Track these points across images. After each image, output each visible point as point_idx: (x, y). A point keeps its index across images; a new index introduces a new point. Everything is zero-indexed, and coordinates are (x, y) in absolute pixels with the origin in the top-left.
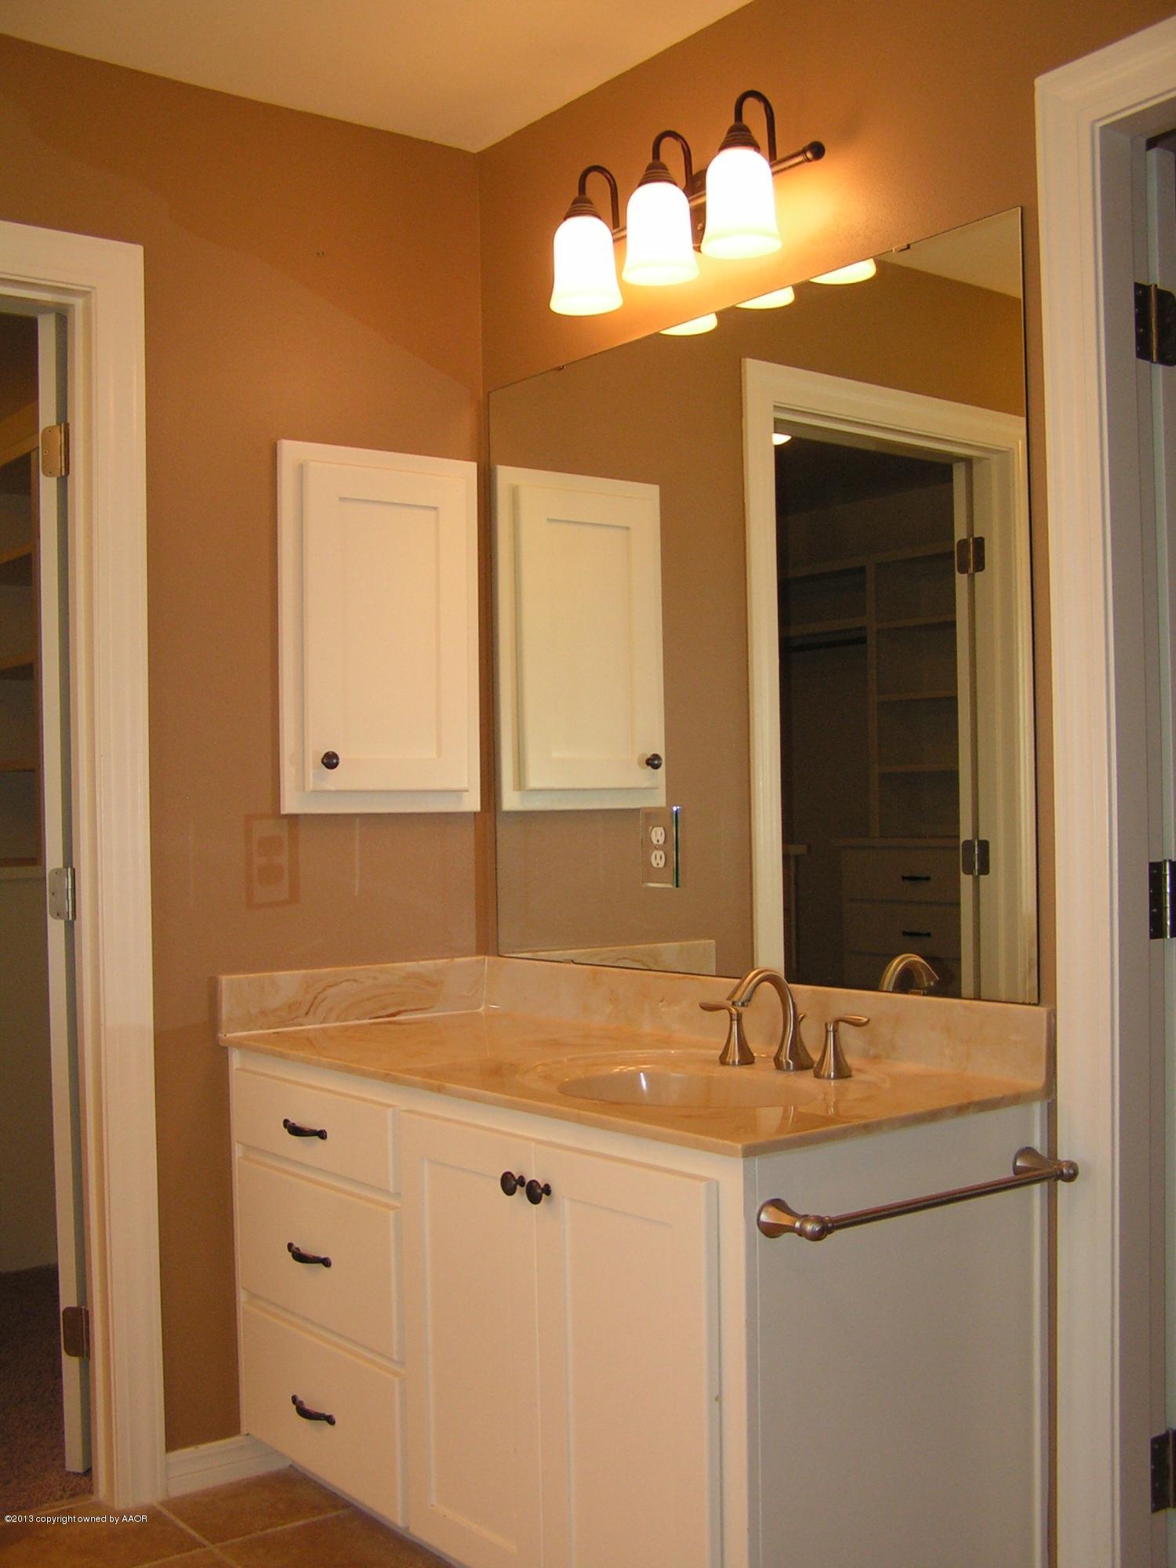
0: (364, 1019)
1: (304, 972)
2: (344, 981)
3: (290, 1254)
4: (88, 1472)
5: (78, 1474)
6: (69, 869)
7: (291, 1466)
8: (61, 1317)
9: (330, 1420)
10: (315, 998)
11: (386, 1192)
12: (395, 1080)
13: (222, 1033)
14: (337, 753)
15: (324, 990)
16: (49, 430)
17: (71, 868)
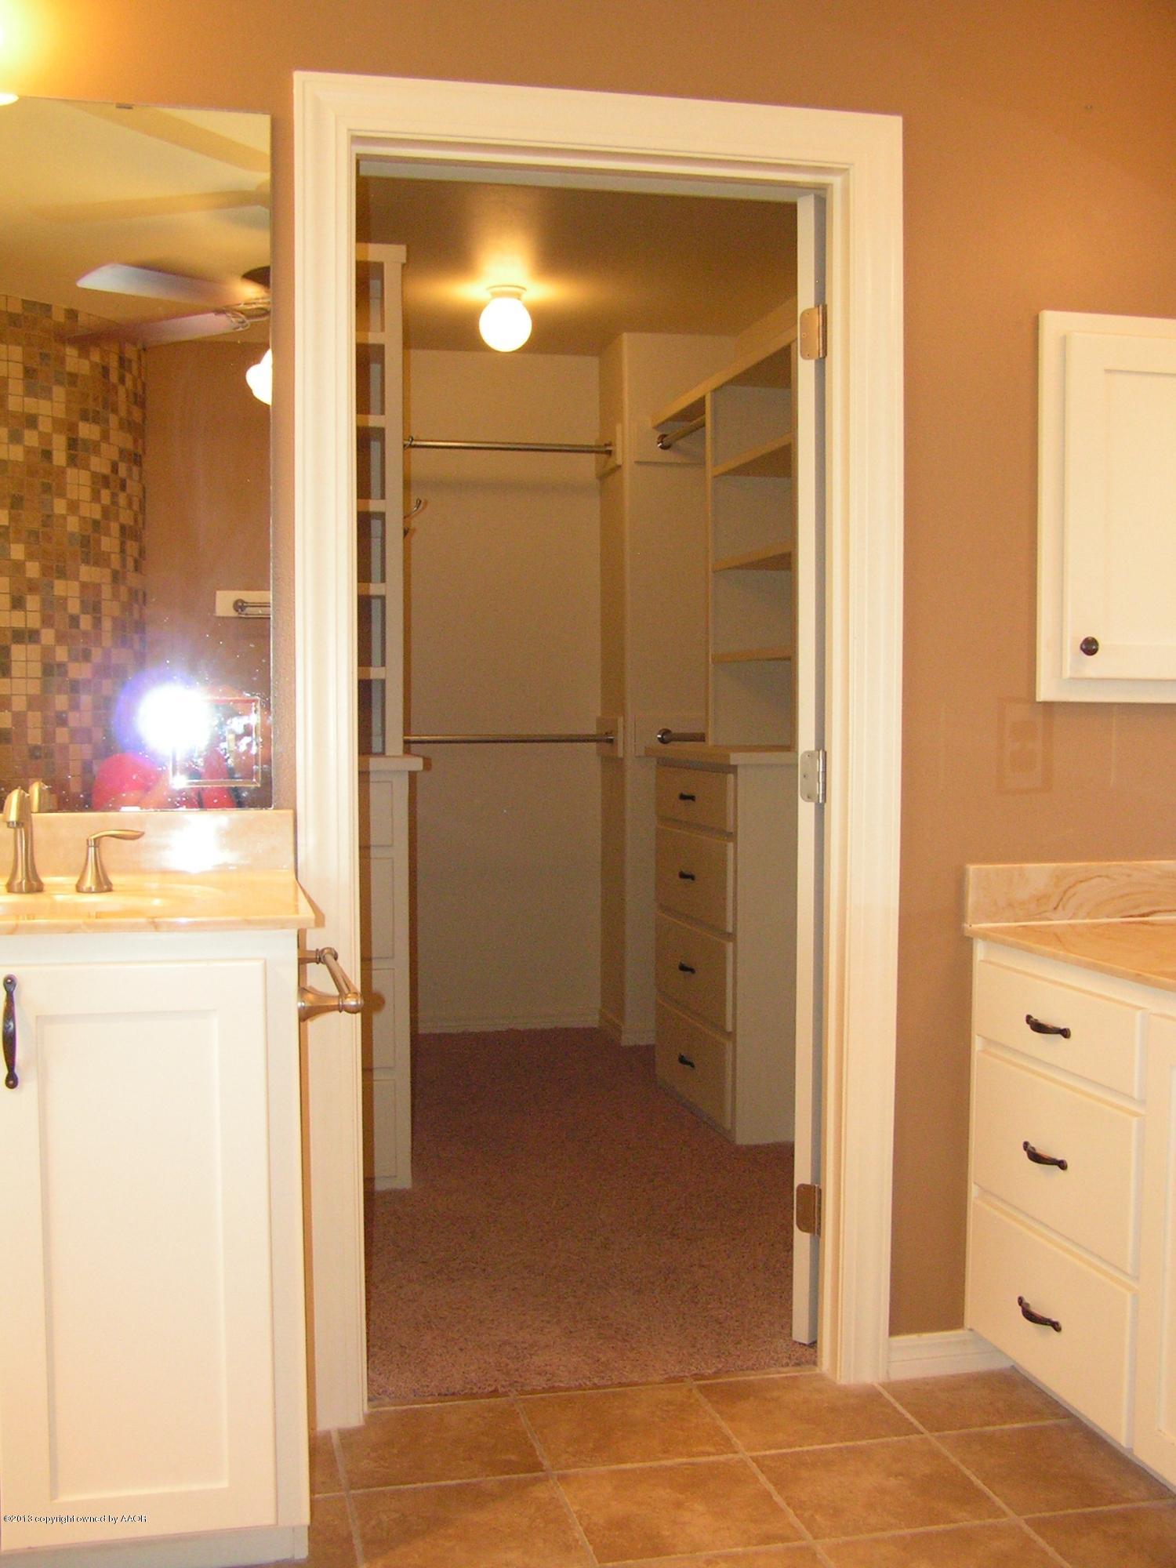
0: (1115, 917)
1: (1054, 865)
2: (1095, 877)
3: (1025, 1153)
4: (813, 1344)
5: (804, 1345)
6: (821, 752)
7: (1013, 1366)
8: (795, 1193)
9: (1056, 1326)
10: (1065, 892)
11: (1130, 1097)
12: (1145, 981)
13: (967, 923)
14: (1096, 638)
15: (1074, 885)
16: (808, 312)
17: (823, 750)
